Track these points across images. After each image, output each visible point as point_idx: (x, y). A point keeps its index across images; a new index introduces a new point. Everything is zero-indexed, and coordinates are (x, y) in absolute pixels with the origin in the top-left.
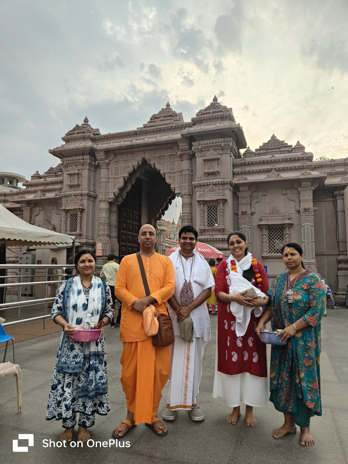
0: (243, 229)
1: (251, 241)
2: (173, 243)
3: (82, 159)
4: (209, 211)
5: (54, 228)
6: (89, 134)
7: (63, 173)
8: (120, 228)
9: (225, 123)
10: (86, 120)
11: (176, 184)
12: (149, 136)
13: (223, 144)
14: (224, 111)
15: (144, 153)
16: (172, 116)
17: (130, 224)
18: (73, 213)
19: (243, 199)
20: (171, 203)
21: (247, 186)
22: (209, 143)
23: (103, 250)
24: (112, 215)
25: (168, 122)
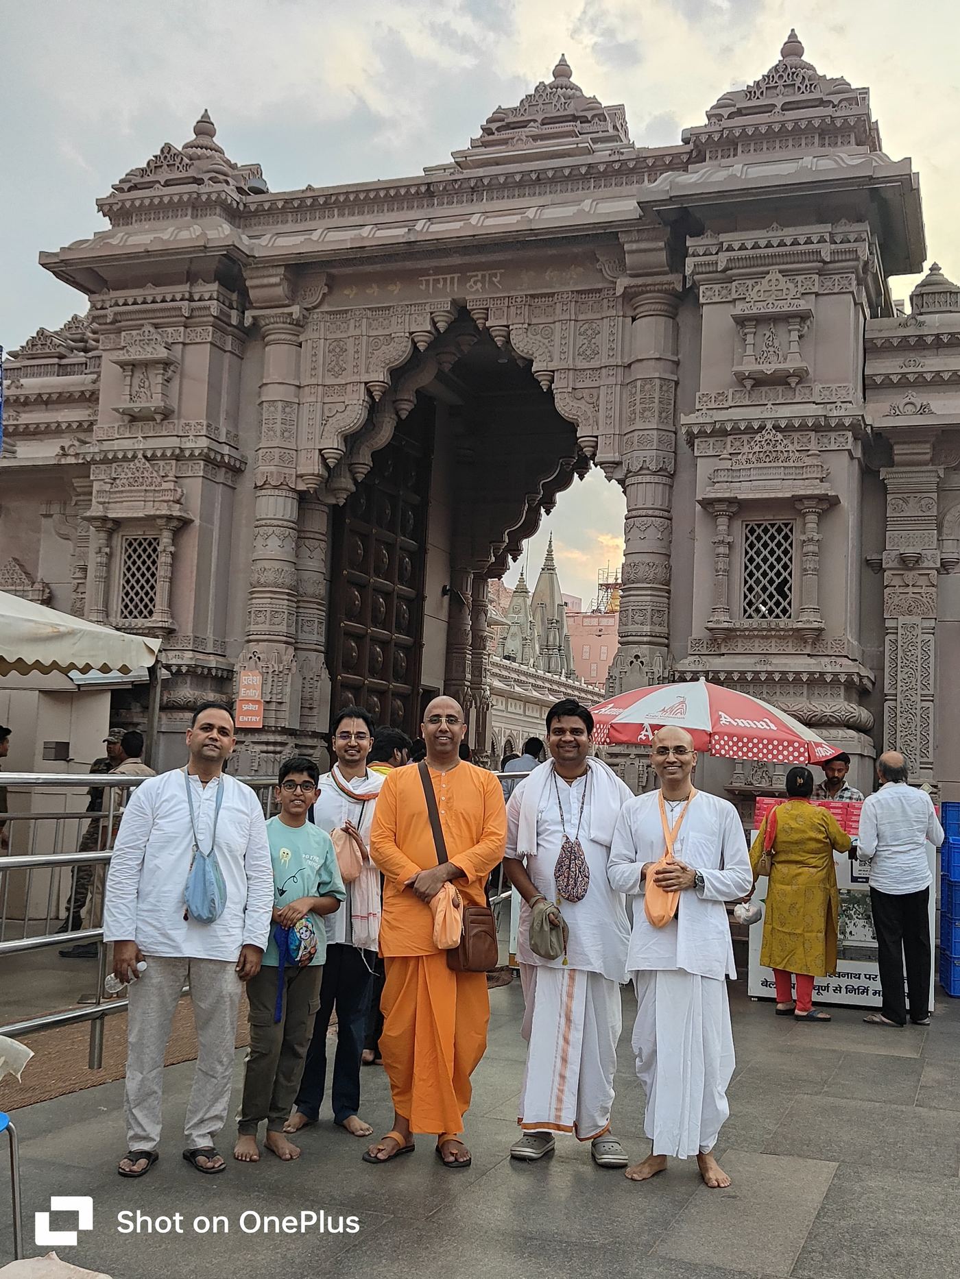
0: (900, 631)
1: (935, 687)
2: (523, 678)
3: (187, 296)
4: (752, 546)
5: (46, 595)
6: (218, 187)
7: (99, 357)
8: (335, 608)
9: (843, 155)
10: (204, 128)
11: (600, 423)
12: (486, 205)
13: (826, 251)
14: (835, 99)
15: (463, 280)
16: (585, 120)
17: (378, 590)
18: (138, 533)
19: (905, 501)
20: (549, 504)
21: (926, 442)
22: (763, 243)
23: (268, 702)
24: (305, 552)
25: (567, 144)
